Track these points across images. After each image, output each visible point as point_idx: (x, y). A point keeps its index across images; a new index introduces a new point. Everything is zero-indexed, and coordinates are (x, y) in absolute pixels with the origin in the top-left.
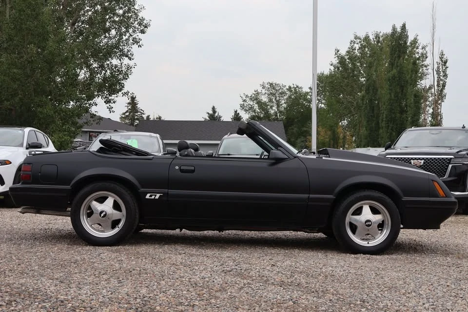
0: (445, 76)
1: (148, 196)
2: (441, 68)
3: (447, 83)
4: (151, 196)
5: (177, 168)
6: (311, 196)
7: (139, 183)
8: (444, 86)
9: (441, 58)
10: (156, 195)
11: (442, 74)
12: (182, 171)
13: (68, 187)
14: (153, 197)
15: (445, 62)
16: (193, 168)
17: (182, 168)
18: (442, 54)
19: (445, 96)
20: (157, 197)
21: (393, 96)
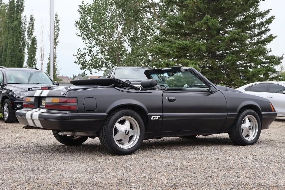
0: (58, 29)
1: (152, 119)
2: (55, 24)
3: (59, 34)
4: (154, 118)
5: (166, 98)
6: (229, 113)
7: (148, 109)
8: (57, 36)
9: (56, 18)
10: (156, 117)
11: (56, 28)
12: (169, 100)
13: (105, 114)
14: (155, 118)
15: (59, 21)
16: (174, 98)
17: (170, 98)
18: (56, 15)
19: (58, 42)
20: (157, 119)
21: (15, 40)
